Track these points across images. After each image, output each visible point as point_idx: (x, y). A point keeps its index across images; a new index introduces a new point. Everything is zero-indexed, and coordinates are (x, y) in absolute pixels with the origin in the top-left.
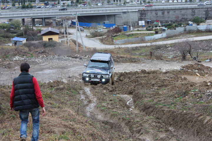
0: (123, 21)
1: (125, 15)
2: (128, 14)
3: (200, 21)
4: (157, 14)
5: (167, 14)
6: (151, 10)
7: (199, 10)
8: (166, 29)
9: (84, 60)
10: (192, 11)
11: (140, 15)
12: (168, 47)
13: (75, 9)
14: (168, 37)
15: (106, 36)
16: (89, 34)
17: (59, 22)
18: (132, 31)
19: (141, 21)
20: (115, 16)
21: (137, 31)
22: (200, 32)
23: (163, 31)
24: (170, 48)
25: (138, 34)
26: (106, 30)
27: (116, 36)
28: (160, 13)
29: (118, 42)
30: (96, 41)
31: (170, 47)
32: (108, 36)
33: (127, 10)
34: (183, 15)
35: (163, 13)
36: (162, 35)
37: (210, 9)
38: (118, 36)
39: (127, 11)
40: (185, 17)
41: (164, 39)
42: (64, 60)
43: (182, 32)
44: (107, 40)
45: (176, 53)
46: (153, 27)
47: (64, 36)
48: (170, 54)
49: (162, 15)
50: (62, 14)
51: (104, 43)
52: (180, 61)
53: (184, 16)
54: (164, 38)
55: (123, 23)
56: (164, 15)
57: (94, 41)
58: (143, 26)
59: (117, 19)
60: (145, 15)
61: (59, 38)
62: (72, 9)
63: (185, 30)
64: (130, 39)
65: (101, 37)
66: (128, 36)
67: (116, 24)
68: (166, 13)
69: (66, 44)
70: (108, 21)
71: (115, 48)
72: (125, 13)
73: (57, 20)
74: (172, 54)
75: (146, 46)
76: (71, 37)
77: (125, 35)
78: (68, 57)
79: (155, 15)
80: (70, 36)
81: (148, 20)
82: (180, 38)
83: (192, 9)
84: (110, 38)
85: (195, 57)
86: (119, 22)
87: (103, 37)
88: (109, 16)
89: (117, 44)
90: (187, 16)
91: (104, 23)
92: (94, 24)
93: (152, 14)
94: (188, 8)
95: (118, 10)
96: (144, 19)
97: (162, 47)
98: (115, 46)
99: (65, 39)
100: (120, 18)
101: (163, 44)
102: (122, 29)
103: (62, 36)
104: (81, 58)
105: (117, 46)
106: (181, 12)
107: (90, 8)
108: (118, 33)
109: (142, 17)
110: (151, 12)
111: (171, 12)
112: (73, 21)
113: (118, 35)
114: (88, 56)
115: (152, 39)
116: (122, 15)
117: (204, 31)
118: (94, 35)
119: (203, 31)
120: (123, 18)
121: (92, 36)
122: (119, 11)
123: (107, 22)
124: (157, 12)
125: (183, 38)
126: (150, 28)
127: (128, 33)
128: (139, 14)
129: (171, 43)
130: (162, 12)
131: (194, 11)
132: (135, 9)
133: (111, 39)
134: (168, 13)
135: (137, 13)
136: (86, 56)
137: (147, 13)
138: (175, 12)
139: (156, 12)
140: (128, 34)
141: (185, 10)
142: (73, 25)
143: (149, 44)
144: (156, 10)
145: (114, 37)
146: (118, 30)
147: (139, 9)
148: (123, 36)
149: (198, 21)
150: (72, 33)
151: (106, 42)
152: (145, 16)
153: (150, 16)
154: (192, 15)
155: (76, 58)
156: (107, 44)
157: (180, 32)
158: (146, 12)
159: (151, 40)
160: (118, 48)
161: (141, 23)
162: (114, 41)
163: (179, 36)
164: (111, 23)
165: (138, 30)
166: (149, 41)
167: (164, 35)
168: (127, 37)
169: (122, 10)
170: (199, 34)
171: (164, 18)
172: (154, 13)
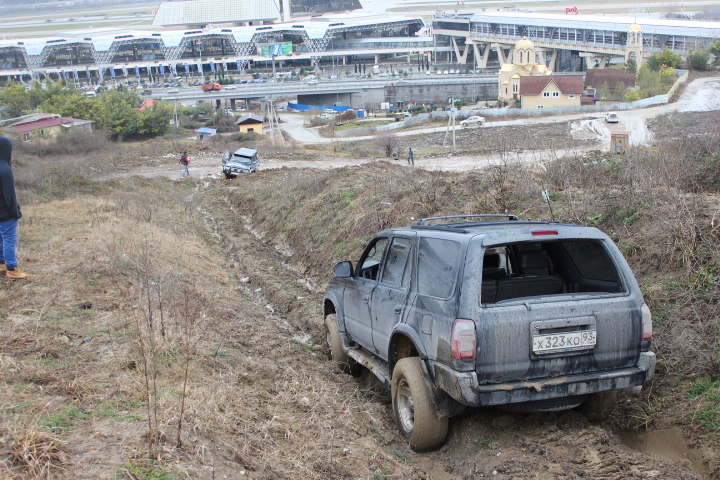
2: (369, 91)
4: (412, 92)
5: (426, 92)
6: (404, 86)
7: (473, 86)
8: (410, 115)
10: (463, 88)
11: (387, 94)
13: (296, 84)
14: (406, 127)
15: (329, 125)
16: (308, 123)
19: (385, 103)
20: (352, 95)
21: (374, 117)
23: (405, 118)
25: (372, 122)
26: (334, 116)
28: (416, 91)
30: (314, 132)
32: (331, 125)
33: (371, 85)
35: (421, 91)
36: (400, 124)
39: (369, 87)
41: (401, 129)
43: (424, 121)
44: (328, 130)
46: (396, 112)
49: (419, 94)
51: (322, 136)
54: (401, 127)
55: (362, 105)
56: (422, 94)
57: (312, 132)
58: (384, 111)
59: (354, 98)
60: (396, 93)
61: (262, 128)
62: (291, 84)
63: (431, 117)
64: (360, 128)
65: (323, 126)
67: (353, 106)
68: (425, 90)
70: (341, 102)
72: (365, 90)
76: (281, 127)
79: (409, 94)
81: (398, 102)
82: (422, 128)
86: (357, 103)
87: (326, 126)
88: (342, 95)
89: (339, 137)
90: (455, 94)
91: (335, 105)
93: (405, 92)
94: (457, 83)
96: (394, 98)
99: (272, 130)
100: (358, 98)
102: (357, 114)
103: (267, 125)
106: (446, 89)
108: (347, 121)
110: (404, 89)
111: (432, 89)
112: (291, 102)
115: (386, 129)
116: (363, 94)
120: (362, 98)
121: (312, 124)
122: (358, 88)
123: (339, 103)
124: (412, 89)
126: (393, 113)
127: (359, 121)
128: (386, 92)
131: (466, 87)
132: (382, 85)
133: (333, 130)
134: (428, 90)
137: (398, 91)
138: (437, 89)
139: (410, 89)
142: (289, 109)
144: (411, 86)
145: (338, 126)
146: (350, 116)
147: (388, 84)
148: (352, 124)
149: (462, 104)
150: (285, 121)
151: (325, 134)
152: (394, 95)
153: (401, 95)
154: (463, 93)
156: (325, 137)
158: (396, 89)
161: (385, 105)
162: (335, 132)
164: (345, 105)
166: (381, 133)
167: (403, 123)
168: (356, 126)
169: (364, 85)
171: (422, 97)
172: (407, 90)
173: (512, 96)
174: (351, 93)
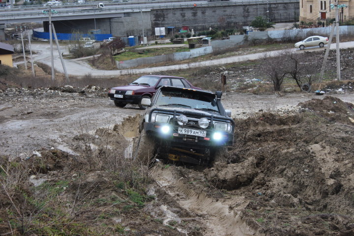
0: (125, 29)
1: (128, 19)
2: (133, 16)
3: (265, 25)
4: (184, 16)
5: (201, 16)
6: (173, 9)
7: (255, 7)
8: (209, 39)
9: (90, 96)
10: (244, 10)
11: (154, 19)
12: (222, 71)
13: (39, 9)
14: (216, 54)
15: (99, 55)
16: (67, 53)
17: (11, 32)
18: (146, 45)
19: (159, 28)
20: (111, 20)
21: (154, 44)
22: (273, 43)
23: (203, 44)
24: (227, 72)
25: (157, 49)
26: (98, 45)
27: (118, 54)
28: (189, 14)
29: (124, 65)
30: (82, 64)
31: (226, 70)
32: (104, 54)
33: (132, 9)
34: (230, 16)
35: (195, 14)
36: (205, 50)
37: (274, 6)
38: (122, 54)
39: (132, 11)
40: (233, 19)
41: (210, 57)
42: (47, 96)
43: (241, 44)
44: (103, 61)
45: (241, 81)
46: (182, 37)
47: (23, 57)
48: (232, 82)
49: (193, 18)
50: (16, 18)
51: (98, 68)
52: (281, 94)
53: (231, 18)
54: (208, 54)
55: (125, 32)
56: (196, 17)
57: (79, 64)
58: (162, 37)
59: (114, 25)
60: (164, 18)
61: (13, 60)
62: (33, 9)
63: (246, 40)
65: (92, 57)
66: (140, 53)
67: (113, 34)
68: (199, 14)
69: (26, 71)
70: (99, 28)
71: (121, 75)
72: (128, 14)
73: (7, 30)
74: (235, 83)
75: (180, 70)
76: (34, 58)
77: (134, 51)
78: (52, 91)
79: (180, 18)
80: (34, 56)
81: (168, 27)
82: (239, 55)
83: (244, 5)
84: (108, 58)
85: (305, 86)
86: (119, 31)
87: (96, 56)
88: (100, 21)
89: (124, 68)
90: (235, 18)
91: (92, 33)
92: (76, 34)
93: (176, 15)
94: (237, 4)
95: (116, 9)
96: (162, 24)
97: (211, 71)
98: (121, 72)
99: (25, 62)
100: (120, 24)
101: (211, 64)
102: (126, 42)
103: (18, 57)
104: (83, 93)
105: (124, 72)
106: (225, 11)
107: (66, 7)
108: (122, 49)
109: (159, 21)
110: (174, 12)
111: (208, 12)
112: (35, 30)
113: (122, 52)
114: (94, 87)
115: (187, 57)
116: (123, 19)
117: (280, 40)
118: (77, 54)
119: (278, 40)
120: (125, 24)
121: (73, 55)
122: (117, 12)
123: (96, 31)
124: (184, 12)
125: (244, 55)
126: (178, 38)
127: (140, 48)
128: (153, 16)
129: (226, 63)
130: (192, 11)
131: (248, 9)
132: (146, 8)
133: (110, 60)
134: (203, 13)
135: (149, 14)
136: (90, 87)
137: (167, 15)
138: (214, 11)
139: (181, 12)
140: (141, 50)
141: (233, 7)
142: (36, 38)
143: (184, 66)
144: (182, 9)
145: (115, 55)
146: (118, 44)
147: (153, 7)
148: (131, 53)
149: (261, 25)
150: (36, 52)
151: (101, 66)
152: (164, 20)
153: (173, 20)
154: (244, 16)
155: (70, 92)
156: (103, 69)
157: (238, 44)
158: (165, 13)
159: (186, 60)
160: (126, 75)
161: (160, 31)
162: (117, 62)
163: (237, 51)
164: (104, 33)
165: (156, 43)
166: (181, 61)
167: (209, 49)
168: (139, 55)
169: (123, 9)
170: (271, 46)
171: (195, 21)
172: (178, 13)
173: (319, 15)
174: (110, 18)
